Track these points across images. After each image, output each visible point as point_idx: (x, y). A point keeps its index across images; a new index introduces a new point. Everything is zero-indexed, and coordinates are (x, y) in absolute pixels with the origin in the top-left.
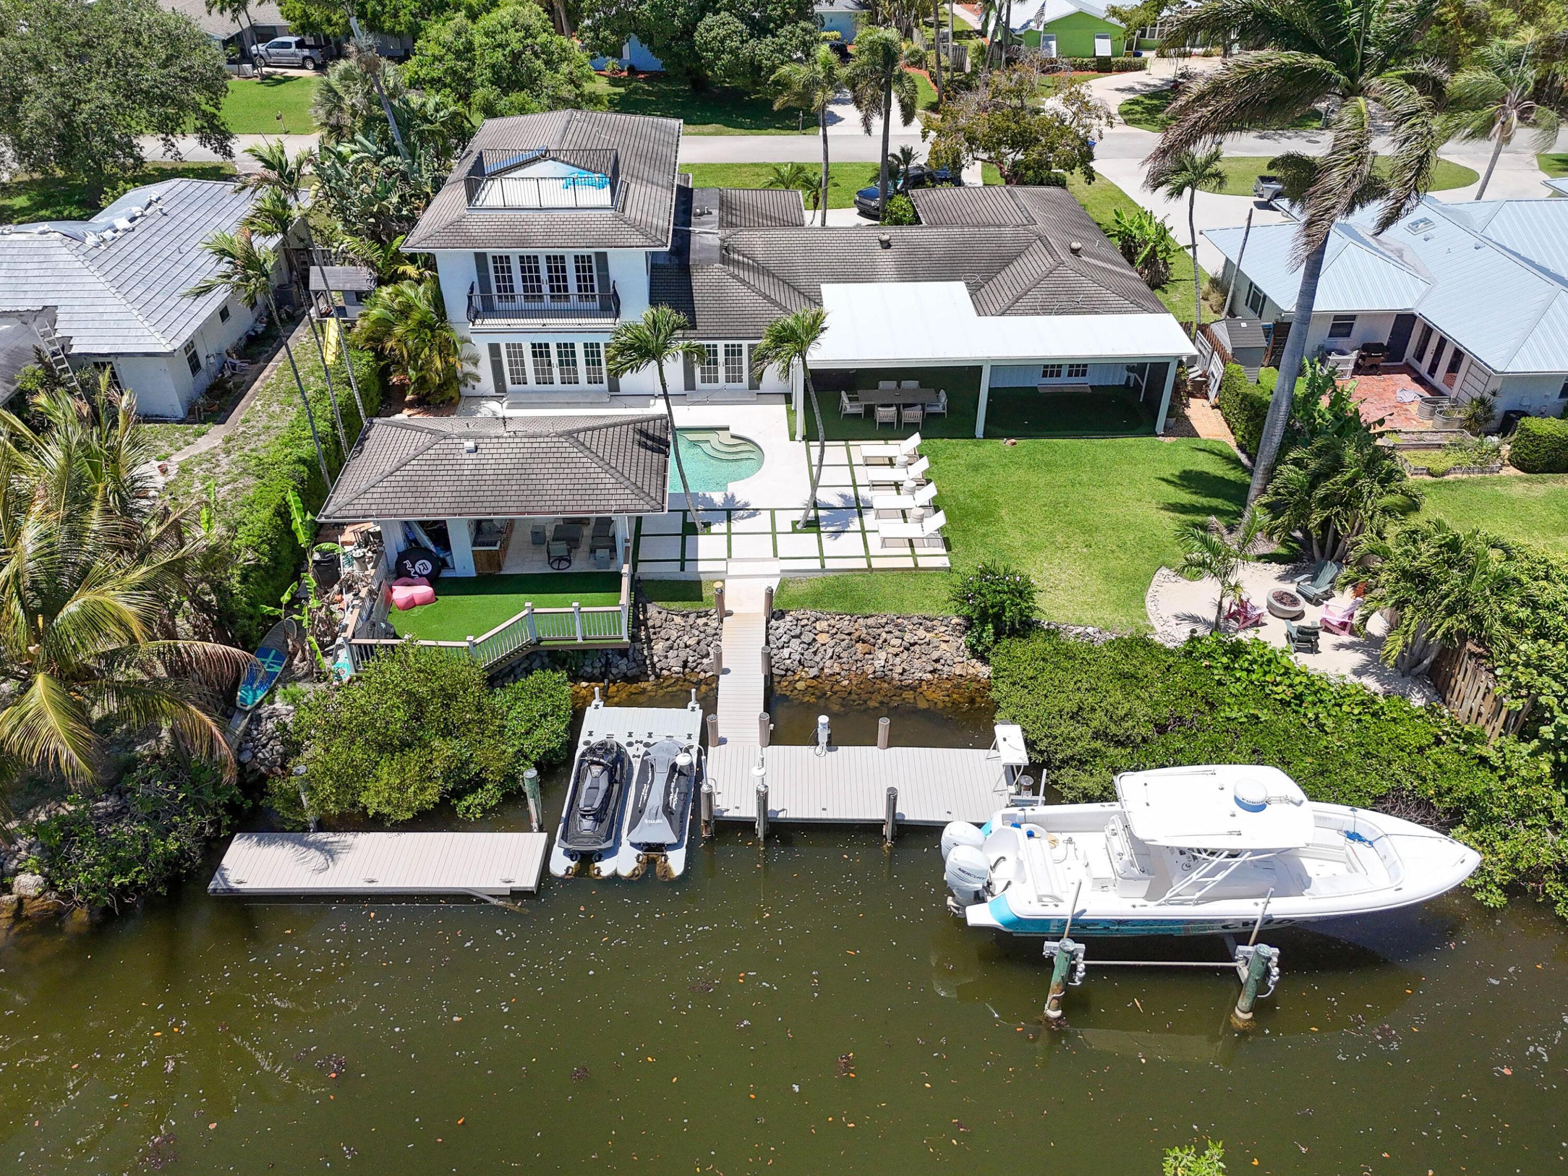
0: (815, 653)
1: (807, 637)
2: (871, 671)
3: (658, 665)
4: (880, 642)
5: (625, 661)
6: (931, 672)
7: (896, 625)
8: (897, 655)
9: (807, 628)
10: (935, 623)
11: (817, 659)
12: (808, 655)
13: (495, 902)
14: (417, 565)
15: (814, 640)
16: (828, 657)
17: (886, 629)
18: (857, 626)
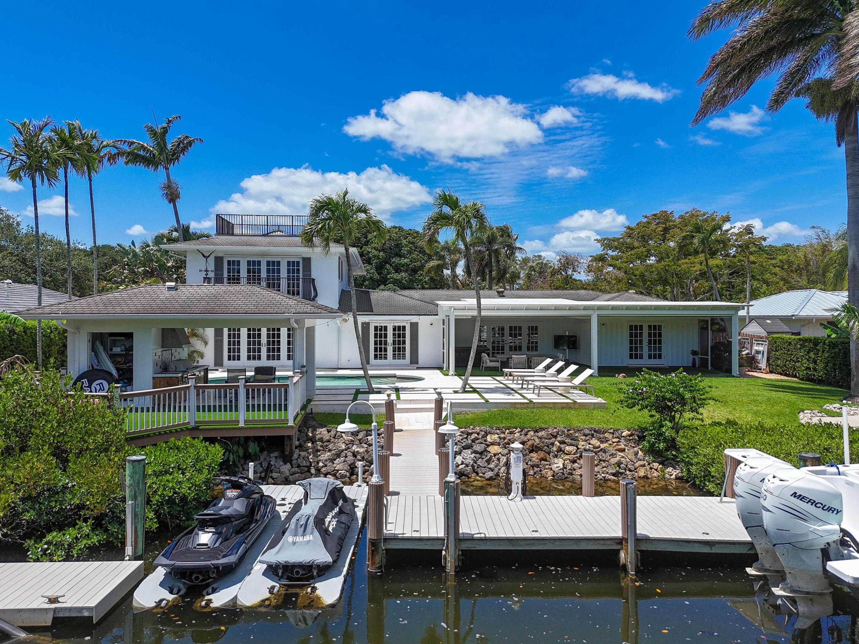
0: (489, 461)
1: (478, 448)
2: (550, 473)
3: (323, 469)
4: (555, 449)
5: (288, 466)
6: (614, 475)
7: (568, 436)
8: (574, 462)
9: (477, 441)
10: (606, 435)
11: (492, 466)
12: (480, 462)
13: (23, 635)
14: (94, 385)
15: (485, 450)
16: (501, 464)
17: (559, 439)
18: (528, 436)
